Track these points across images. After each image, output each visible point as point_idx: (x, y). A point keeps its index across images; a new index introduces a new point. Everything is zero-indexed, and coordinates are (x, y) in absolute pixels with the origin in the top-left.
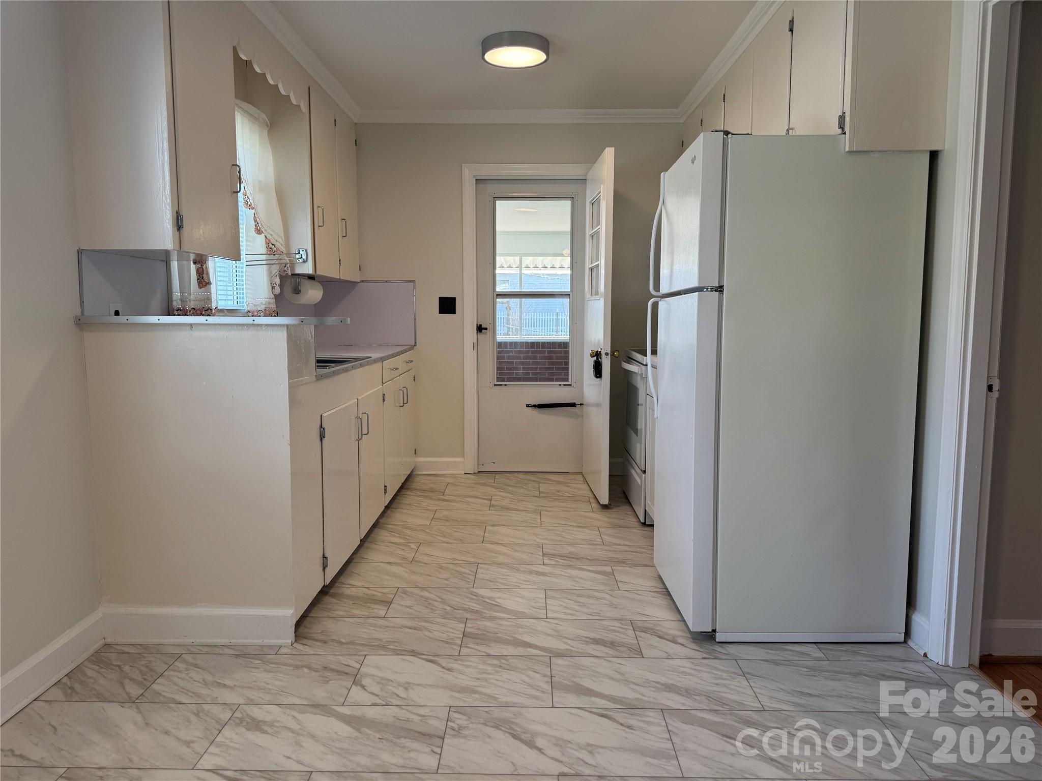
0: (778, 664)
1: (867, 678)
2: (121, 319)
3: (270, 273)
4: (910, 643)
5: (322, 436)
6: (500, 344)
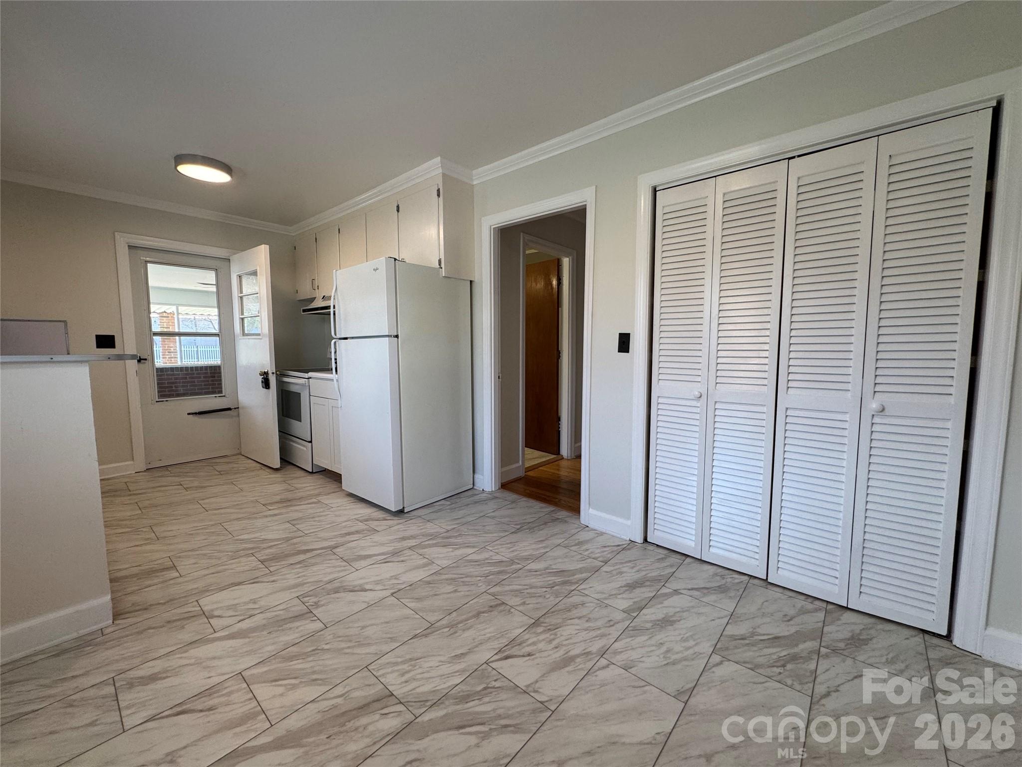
4: (475, 487)
6: (161, 371)
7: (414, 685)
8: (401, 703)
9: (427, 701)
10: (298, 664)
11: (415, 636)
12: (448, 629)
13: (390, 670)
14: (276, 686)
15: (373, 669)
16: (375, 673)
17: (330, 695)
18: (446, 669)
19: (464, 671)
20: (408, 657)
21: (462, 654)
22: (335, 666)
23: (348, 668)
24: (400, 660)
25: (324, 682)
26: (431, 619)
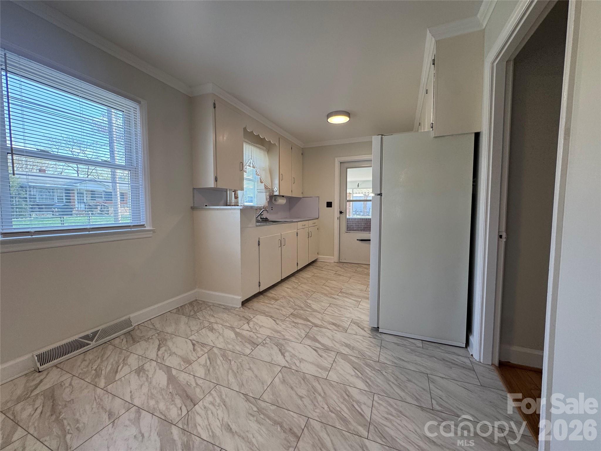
0: (398, 345)
1: (435, 359)
2: (207, 207)
3: (266, 195)
4: (468, 349)
5: (259, 245)
6: (348, 219)
26: (265, 397)
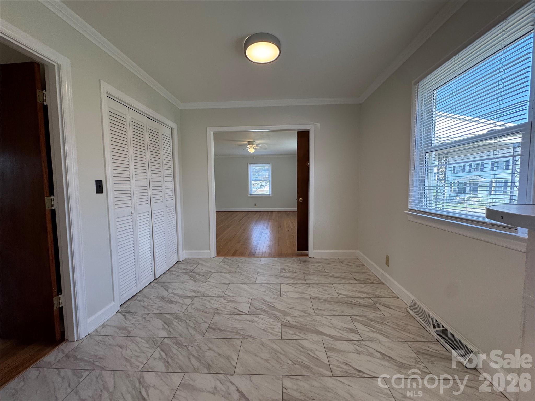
7: (274, 323)
8: (281, 321)
9: (274, 317)
10: (305, 361)
11: (254, 339)
12: (241, 333)
13: (275, 333)
14: (318, 356)
15: (280, 336)
16: (281, 335)
17: (300, 338)
18: (260, 321)
19: (257, 317)
20: (265, 333)
21: (249, 321)
22: (292, 348)
23: (288, 344)
24: (269, 334)
25: (299, 345)
26: (239, 342)
